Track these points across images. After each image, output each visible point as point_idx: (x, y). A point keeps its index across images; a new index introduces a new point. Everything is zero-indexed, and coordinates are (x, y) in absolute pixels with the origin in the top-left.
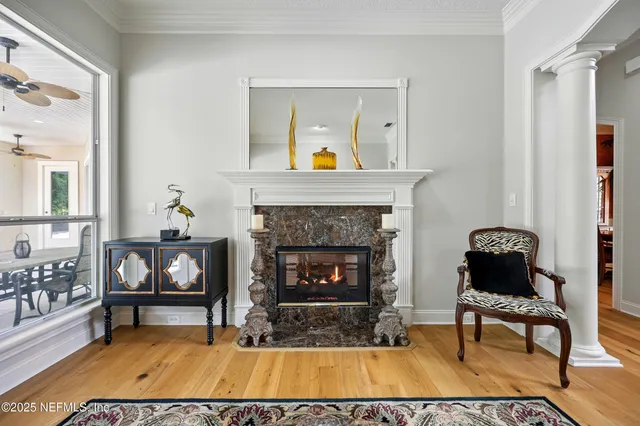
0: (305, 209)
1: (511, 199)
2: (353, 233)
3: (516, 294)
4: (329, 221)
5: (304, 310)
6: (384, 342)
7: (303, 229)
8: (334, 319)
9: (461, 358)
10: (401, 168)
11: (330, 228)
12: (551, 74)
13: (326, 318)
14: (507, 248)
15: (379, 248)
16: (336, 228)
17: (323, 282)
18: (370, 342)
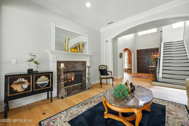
0: (69, 62)
1: (102, 60)
2: (79, 67)
3: (107, 75)
4: (75, 65)
5: (69, 88)
6: (89, 89)
7: (69, 67)
8: (76, 88)
9: (101, 87)
10: (88, 54)
11: (75, 67)
12: (107, 41)
13: (74, 88)
14: (104, 68)
15: (84, 70)
16: (76, 66)
17: (70, 81)
18: (86, 90)
